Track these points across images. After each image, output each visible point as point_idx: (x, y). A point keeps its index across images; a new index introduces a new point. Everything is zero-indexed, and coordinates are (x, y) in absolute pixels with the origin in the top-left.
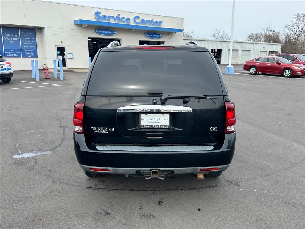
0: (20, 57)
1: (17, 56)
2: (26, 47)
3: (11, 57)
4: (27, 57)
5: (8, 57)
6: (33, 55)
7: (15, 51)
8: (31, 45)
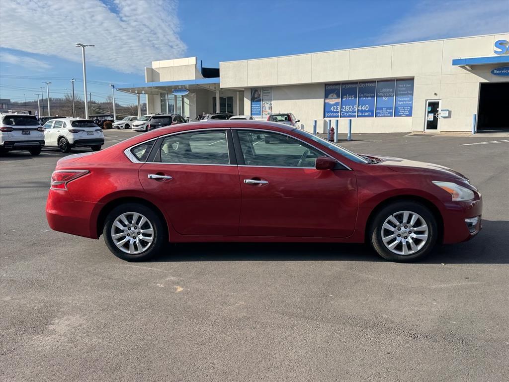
0: (391, 116)
1: (389, 115)
2: (400, 103)
3: (382, 116)
4: (400, 116)
5: (380, 116)
6: (408, 113)
7: (387, 108)
8: (407, 101)
